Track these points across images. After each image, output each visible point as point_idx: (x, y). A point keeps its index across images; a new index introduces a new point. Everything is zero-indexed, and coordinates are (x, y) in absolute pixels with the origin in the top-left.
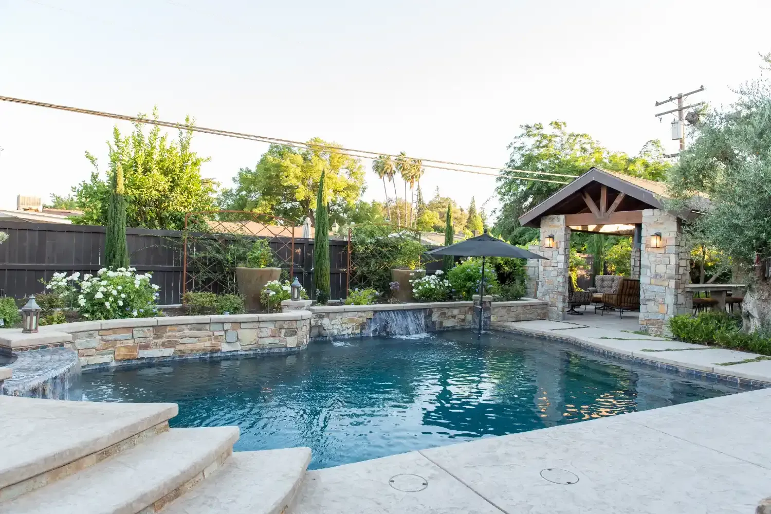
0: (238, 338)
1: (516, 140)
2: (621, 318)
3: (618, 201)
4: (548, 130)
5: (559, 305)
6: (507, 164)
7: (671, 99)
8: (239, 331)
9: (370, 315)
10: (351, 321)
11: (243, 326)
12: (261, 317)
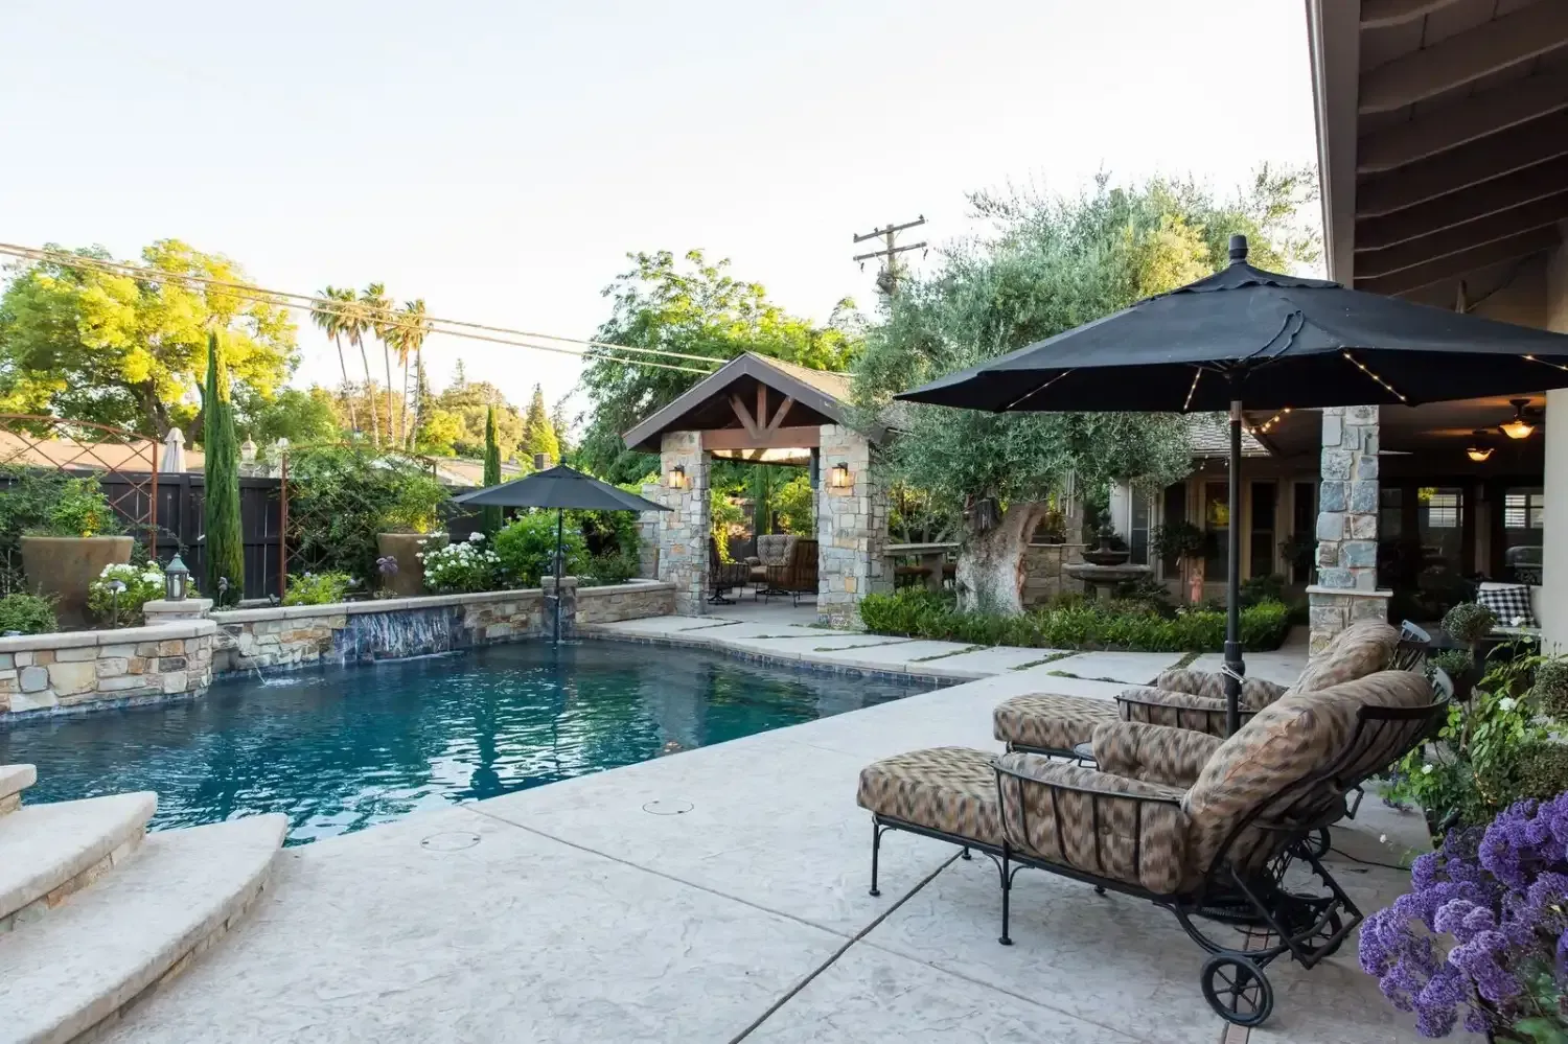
0: (49, 682)
1: (621, 281)
2: (795, 605)
3: (783, 410)
4: (682, 268)
5: (695, 588)
6: (602, 327)
7: (877, 233)
8: (52, 667)
9: (340, 623)
10: (301, 636)
11: (60, 655)
12: (104, 637)
